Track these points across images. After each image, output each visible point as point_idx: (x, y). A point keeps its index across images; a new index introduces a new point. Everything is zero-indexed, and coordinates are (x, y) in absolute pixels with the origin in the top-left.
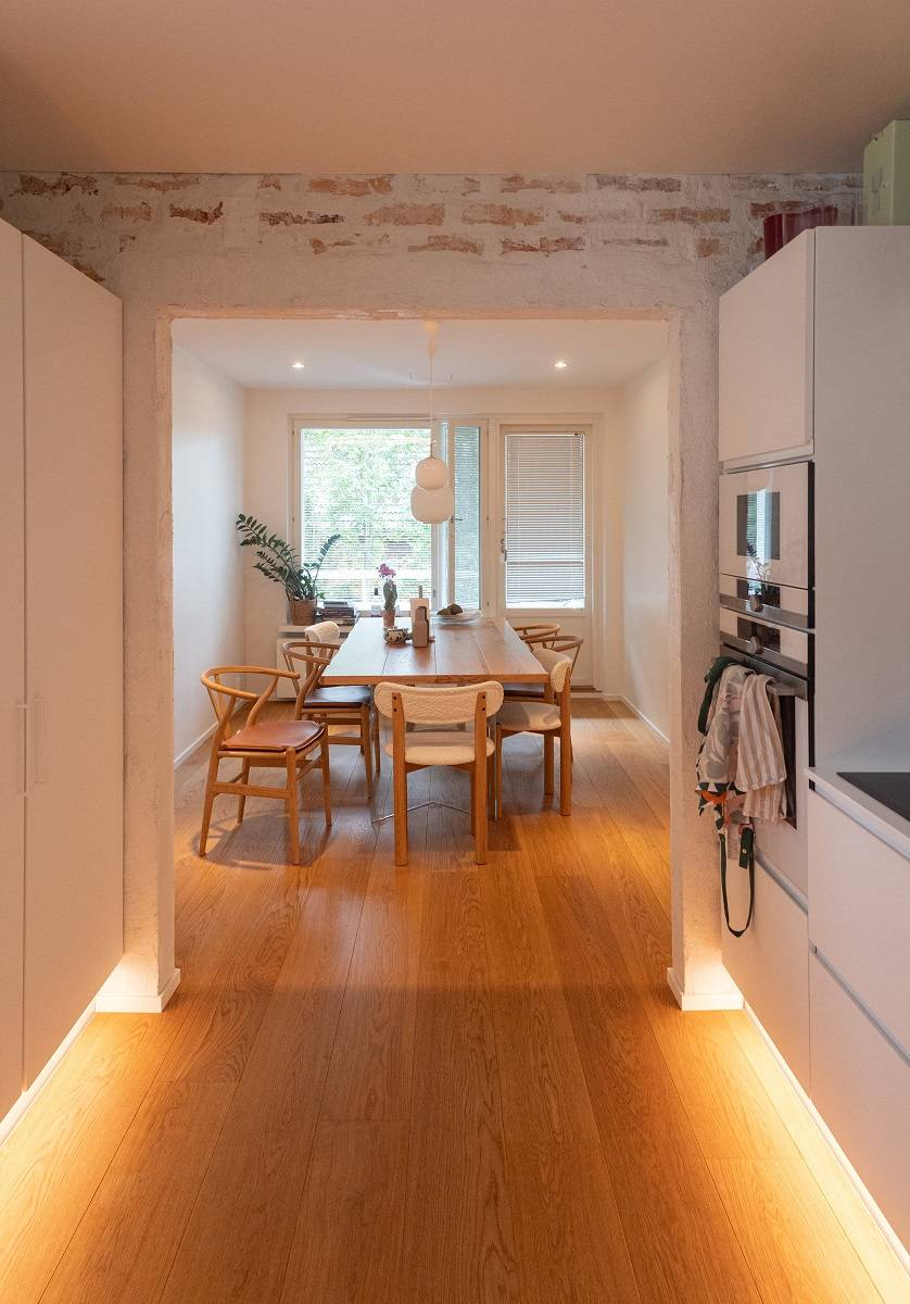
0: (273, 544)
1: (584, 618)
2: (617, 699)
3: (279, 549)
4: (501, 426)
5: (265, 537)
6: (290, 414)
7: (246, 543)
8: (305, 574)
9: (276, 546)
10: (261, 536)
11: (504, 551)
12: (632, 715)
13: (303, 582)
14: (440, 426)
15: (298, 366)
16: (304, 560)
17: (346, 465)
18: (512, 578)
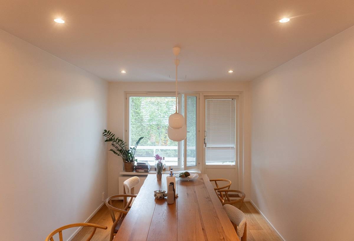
0: (118, 140)
1: (235, 168)
2: (248, 201)
3: (120, 142)
4: (204, 96)
5: (114, 138)
6: (125, 92)
7: (107, 141)
8: (130, 152)
9: (118, 142)
10: (113, 138)
11: (205, 143)
12: (257, 212)
13: (129, 155)
14: (181, 96)
15: (123, 72)
16: (130, 146)
17: (153, 106)
18: (208, 153)
